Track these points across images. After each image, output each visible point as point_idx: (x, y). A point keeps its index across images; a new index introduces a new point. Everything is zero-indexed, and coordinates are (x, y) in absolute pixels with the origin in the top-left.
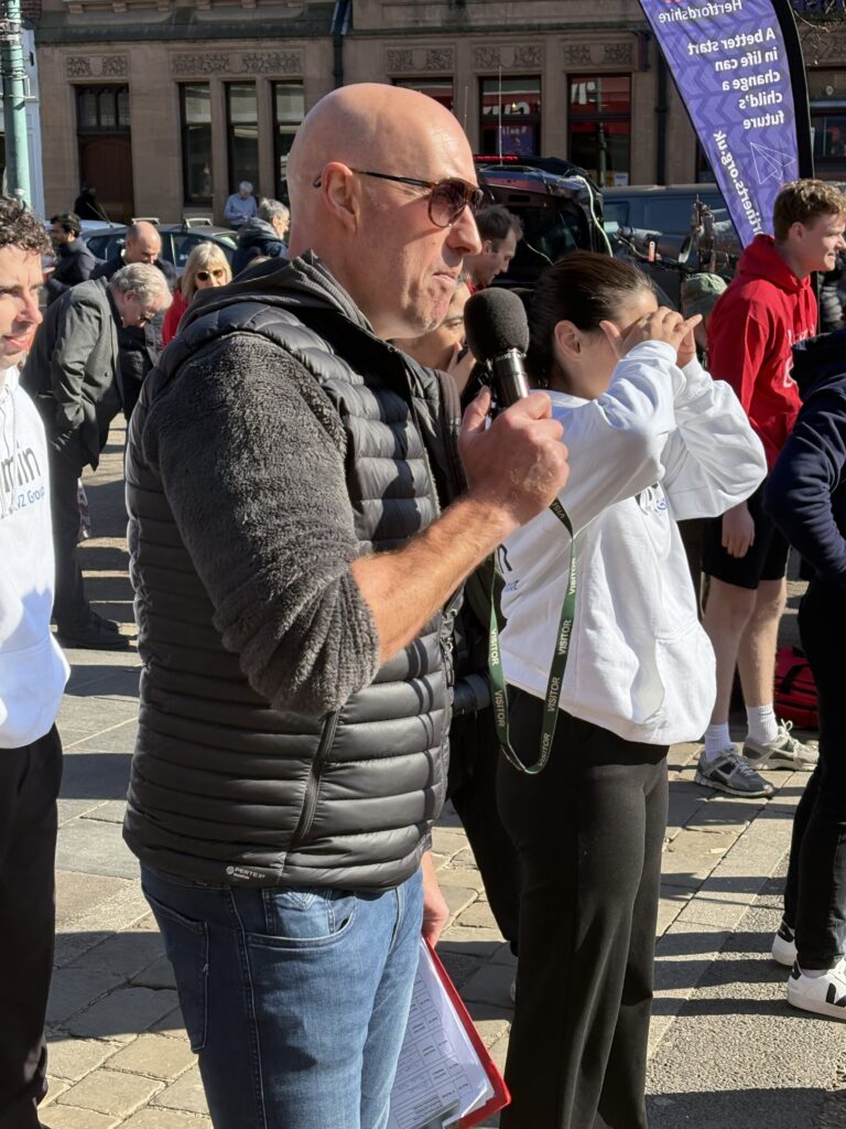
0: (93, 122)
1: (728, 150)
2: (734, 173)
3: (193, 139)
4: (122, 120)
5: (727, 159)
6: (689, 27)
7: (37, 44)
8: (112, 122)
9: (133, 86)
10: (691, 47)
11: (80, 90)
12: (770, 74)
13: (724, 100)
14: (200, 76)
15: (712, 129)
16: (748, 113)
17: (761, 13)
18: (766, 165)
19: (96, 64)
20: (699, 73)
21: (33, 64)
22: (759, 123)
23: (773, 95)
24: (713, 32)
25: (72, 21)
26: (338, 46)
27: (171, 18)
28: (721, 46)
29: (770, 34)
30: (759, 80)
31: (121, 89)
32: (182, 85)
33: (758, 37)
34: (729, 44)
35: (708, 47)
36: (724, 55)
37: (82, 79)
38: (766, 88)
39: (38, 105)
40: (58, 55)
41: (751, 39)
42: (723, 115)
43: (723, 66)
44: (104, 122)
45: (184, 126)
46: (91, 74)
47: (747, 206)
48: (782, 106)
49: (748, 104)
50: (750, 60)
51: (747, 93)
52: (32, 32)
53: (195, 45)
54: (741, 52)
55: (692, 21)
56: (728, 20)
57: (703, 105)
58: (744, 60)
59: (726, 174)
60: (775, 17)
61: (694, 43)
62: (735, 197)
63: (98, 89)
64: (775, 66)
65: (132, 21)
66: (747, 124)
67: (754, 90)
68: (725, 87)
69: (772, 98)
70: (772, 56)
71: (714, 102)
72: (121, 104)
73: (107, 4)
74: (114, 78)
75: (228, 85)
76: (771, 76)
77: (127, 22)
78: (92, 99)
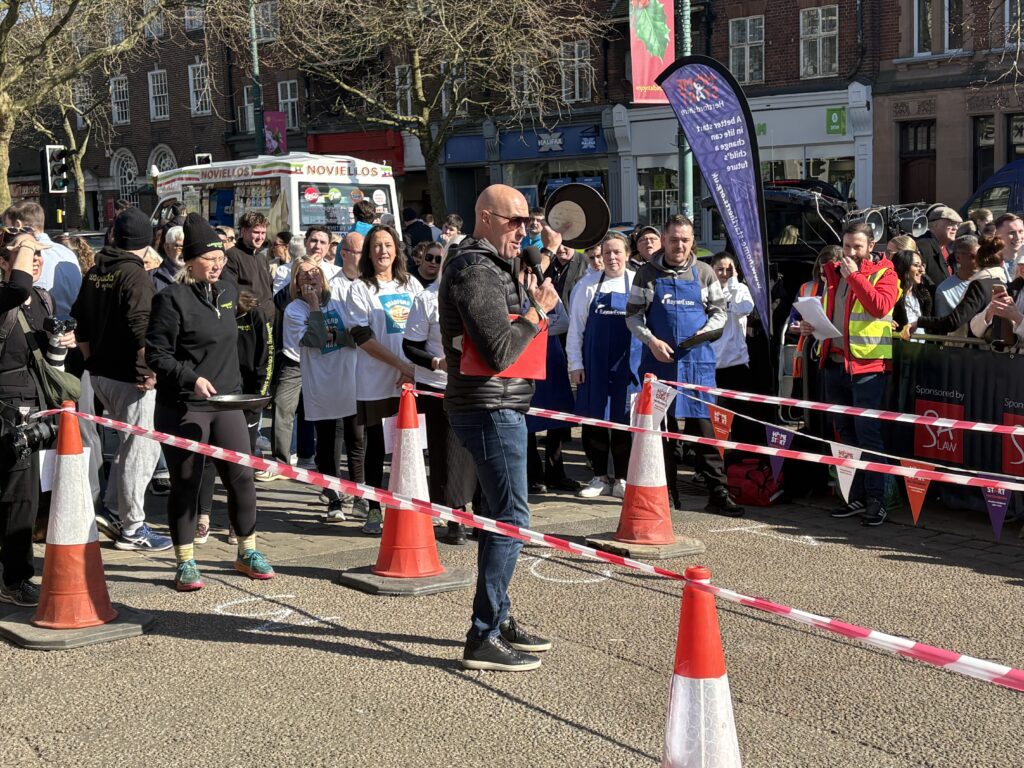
0: (912, 148)
1: (720, 183)
2: (723, 196)
3: (981, 157)
4: (932, 146)
5: (719, 188)
6: (706, 115)
7: (874, 94)
8: (925, 147)
9: (939, 120)
10: (698, 128)
11: (904, 126)
12: (739, 141)
13: (716, 156)
14: (986, 111)
15: (711, 172)
16: (729, 162)
17: (733, 108)
18: (739, 191)
19: (913, 107)
20: (703, 142)
21: (869, 109)
22: (735, 168)
23: (741, 153)
24: (709, 119)
25: (900, 77)
27: (968, 70)
28: (714, 127)
29: (739, 119)
30: (734, 145)
31: (930, 123)
32: (976, 119)
33: (732, 121)
34: (717, 125)
35: (707, 127)
36: (715, 131)
37: (903, 118)
38: (737, 149)
39: (871, 138)
40: (887, 101)
41: (729, 122)
42: (716, 164)
43: (716, 137)
44: (919, 147)
45: (976, 148)
46: (909, 113)
47: (730, 214)
48: (746, 158)
49: (729, 157)
50: (730, 133)
51: (728, 151)
52: (870, 87)
55: (708, 112)
56: (717, 113)
57: (705, 160)
58: (726, 134)
59: (719, 196)
60: (741, 111)
61: (700, 125)
62: (724, 209)
63: (917, 124)
64: (742, 136)
65: (941, 74)
66: (729, 168)
67: (732, 150)
68: (717, 149)
69: (741, 154)
70: (740, 131)
71: (711, 157)
72: (932, 134)
73: (924, 63)
74: (926, 116)
75: (1009, 117)
76: (740, 142)
77: (937, 75)
78: (911, 131)
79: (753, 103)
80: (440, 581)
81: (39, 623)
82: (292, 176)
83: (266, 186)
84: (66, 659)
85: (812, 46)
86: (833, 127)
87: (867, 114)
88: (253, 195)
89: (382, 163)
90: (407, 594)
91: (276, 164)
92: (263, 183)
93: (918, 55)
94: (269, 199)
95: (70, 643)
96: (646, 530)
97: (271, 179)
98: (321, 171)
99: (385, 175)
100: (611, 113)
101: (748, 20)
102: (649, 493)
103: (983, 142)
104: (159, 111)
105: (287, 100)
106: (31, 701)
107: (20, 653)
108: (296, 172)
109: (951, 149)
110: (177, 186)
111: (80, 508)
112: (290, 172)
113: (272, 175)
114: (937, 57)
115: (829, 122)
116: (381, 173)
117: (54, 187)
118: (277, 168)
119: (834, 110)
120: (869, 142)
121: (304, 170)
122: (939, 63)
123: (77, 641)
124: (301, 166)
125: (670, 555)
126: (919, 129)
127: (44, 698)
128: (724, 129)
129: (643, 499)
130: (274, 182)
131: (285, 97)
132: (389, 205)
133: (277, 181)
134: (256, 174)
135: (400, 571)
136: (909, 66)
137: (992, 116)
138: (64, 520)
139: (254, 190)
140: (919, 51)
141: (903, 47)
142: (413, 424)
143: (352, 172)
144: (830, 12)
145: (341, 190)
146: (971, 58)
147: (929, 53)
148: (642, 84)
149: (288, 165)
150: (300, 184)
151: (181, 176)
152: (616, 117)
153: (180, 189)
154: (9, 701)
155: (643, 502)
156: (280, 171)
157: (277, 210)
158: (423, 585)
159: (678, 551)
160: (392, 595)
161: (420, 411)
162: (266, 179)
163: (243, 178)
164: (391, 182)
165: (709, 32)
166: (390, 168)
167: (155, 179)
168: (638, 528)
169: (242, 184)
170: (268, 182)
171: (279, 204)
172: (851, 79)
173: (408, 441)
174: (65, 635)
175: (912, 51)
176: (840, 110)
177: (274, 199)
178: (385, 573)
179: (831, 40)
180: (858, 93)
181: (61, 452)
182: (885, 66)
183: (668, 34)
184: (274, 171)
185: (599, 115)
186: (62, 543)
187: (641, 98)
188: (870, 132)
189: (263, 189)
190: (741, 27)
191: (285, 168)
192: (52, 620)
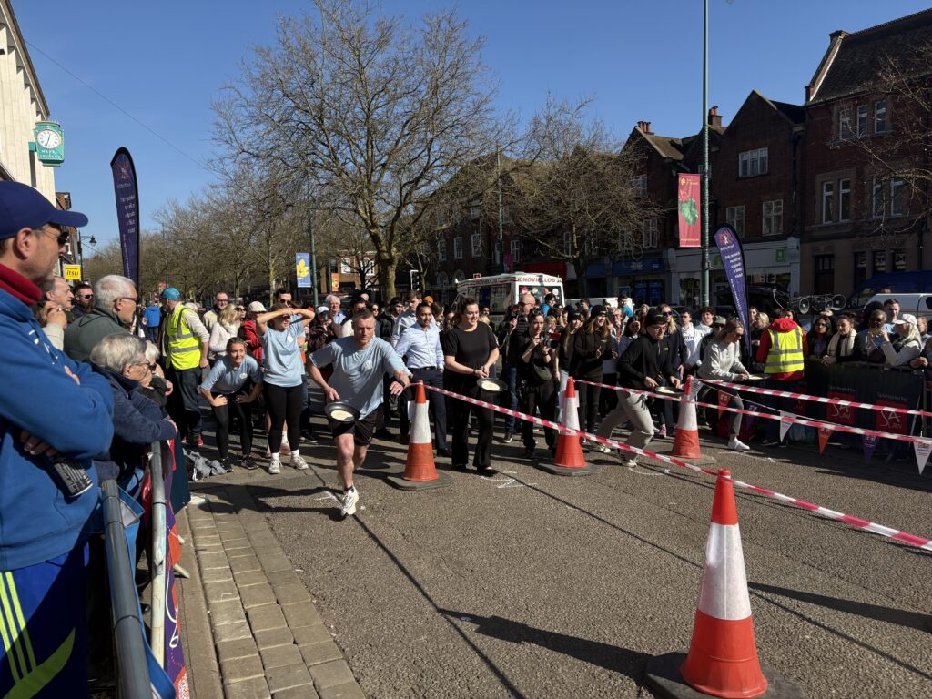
0: (821, 269)
3: (859, 272)
4: (832, 268)
5: (733, 286)
7: (801, 243)
8: (828, 268)
9: (836, 255)
11: (817, 258)
14: (862, 250)
15: (730, 278)
17: (736, 249)
19: (822, 248)
21: (798, 250)
22: (738, 276)
25: (815, 234)
26: (921, 235)
27: (852, 230)
28: (731, 256)
30: (738, 265)
31: (831, 257)
32: (856, 255)
37: (816, 254)
39: (800, 264)
40: (808, 246)
41: (736, 255)
42: (732, 274)
43: (732, 261)
44: (825, 268)
45: (856, 269)
46: (820, 252)
48: (741, 272)
51: (736, 269)
52: (799, 240)
53: (861, 239)
54: (734, 258)
56: (732, 250)
60: (739, 249)
63: (824, 257)
64: (740, 261)
65: (837, 232)
66: (736, 276)
68: (732, 267)
69: (740, 270)
70: (739, 259)
71: (730, 271)
72: (832, 262)
73: (828, 227)
74: (830, 253)
75: (874, 253)
76: (740, 264)
78: (821, 261)
79: (744, 246)
81: (405, 478)
82: (516, 283)
84: (416, 495)
85: (769, 220)
86: (779, 259)
87: (798, 252)
88: (499, 291)
89: (557, 276)
90: (569, 475)
91: (509, 277)
92: (503, 286)
93: (825, 223)
94: (505, 293)
95: (418, 488)
96: (687, 451)
97: (507, 284)
98: (529, 280)
99: (558, 282)
100: (667, 252)
101: (736, 208)
102: (689, 433)
103: (860, 265)
104: (459, 255)
105: (514, 249)
106: (401, 513)
107: (397, 491)
108: (518, 281)
110: (466, 287)
112: (515, 281)
113: (507, 282)
114: (835, 224)
116: (556, 280)
118: (510, 279)
119: (780, 250)
120: (798, 266)
121: (522, 280)
122: (836, 227)
123: (421, 487)
124: (521, 278)
126: (825, 259)
127: (407, 512)
129: (686, 436)
130: (508, 286)
131: (513, 247)
132: (560, 295)
133: (509, 284)
134: (500, 282)
136: (820, 228)
137: (865, 252)
139: (499, 289)
140: (826, 221)
141: (817, 219)
142: (572, 396)
143: (541, 280)
144: (779, 203)
145: (538, 289)
146: (854, 224)
147: (831, 222)
148: (684, 238)
149: (515, 278)
150: (520, 286)
151: (468, 283)
152: (670, 254)
153: (467, 289)
155: (686, 438)
157: (509, 298)
158: (576, 471)
160: (562, 476)
161: (576, 389)
163: (494, 284)
164: (561, 285)
165: (716, 214)
166: (561, 278)
167: (457, 285)
168: (683, 450)
169: (494, 286)
170: (505, 285)
171: (510, 296)
172: (789, 236)
173: (570, 403)
174: (417, 485)
175: (822, 221)
176: (783, 250)
177: (508, 293)
178: (559, 464)
179: (779, 217)
180: (793, 242)
181: (417, 403)
182: (807, 228)
183: (697, 215)
185: (660, 254)
186: (416, 443)
187: (683, 244)
188: (798, 261)
189: (503, 288)
190: (732, 212)
191: (513, 279)
192: (411, 477)
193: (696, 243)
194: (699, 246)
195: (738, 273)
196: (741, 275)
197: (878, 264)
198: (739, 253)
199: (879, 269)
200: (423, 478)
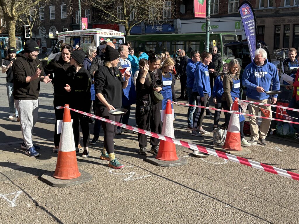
3: (277, 36)
4: (263, 33)
6: (247, 19)
8: (261, 33)
9: (266, 26)
10: (246, 22)
14: (279, 24)
18: (253, 42)
27: (274, 13)
31: (263, 27)
32: (275, 26)
41: (251, 21)
42: (249, 33)
44: (260, 33)
45: (275, 34)
47: (251, 48)
53: (278, 18)
60: (254, 18)
64: (254, 25)
66: (251, 35)
69: (253, 31)
72: (263, 30)
73: (262, 10)
74: (262, 25)
75: (285, 25)
76: (253, 27)
77: (266, 14)
80: (178, 162)
81: (56, 177)
82: (97, 35)
83: (89, 37)
85: (232, 5)
86: (237, 27)
88: (86, 40)
89: (121, 32)
90: (167, 166)
91: (92, 31)
92: (89, 36)
93: (260, 8)
94: (90, 41)
95: (68, 185)
96: (234, 146)
97: (91, 35)
98: (105, 33)
99: (122, 35)
100: (176, 21)
102: (235, 135)
103: (277, 32)
106: (61, 209)
107: (52, 188)
108: (98, 34)
109: (269, 33)
111: (70, 140)
112: (96, 34)
113: (91, 34)
114: (266, 9)
115: (236, 25)
116: (121, 35)
117: (27, 36)
118: (93, 32)
119: (237, 22)
121: (100, 33)
122: (266, 10)
123: (70, 184)
124: (100, 32)
125: (243, 154)
126: (260, 28)
127: (66, 208)
128: (250, 23)
129: (233, 136)
130: (92, 36)
131: (87, 14)
134: (87, 34)
135: (164, 158)
136: (258, 11)
137: (280, 25)
138: (65, 143)
139: (86, 38)
140: (269, 6)
141: (256, 6)
142: (170, 113)
143: (111, 34)
145: (110, 39)
146: (275, 9)
147: (263, 8)
148: (197, 12)
149: (96, 32)
150: (99, 37)
151: (65, 34)
152: (177, 22)
153: (64, 38)
154: (54, 209)
155: (233, 137)
156: (94, 33)
157: (93, 44)
158: (172, 163)
159: (245, 153)
160: (162, 166)
162: (89, 35)
163: (83, 35)
164: (124, 37)
166: (124, 33)
167: (57, 35)
168: (231, 145)
169: (82, 37)
170: (90, 36)
171: (93, 42)
173: (168, 118)
174: (66, 182)
175: (259, 7)
176: (239, 22)
178: (160, 159)
179: (237, 3)
181: (64, 121)
184: (92, 33)
185: (173, 22)
186: (64, 151)
187: (197, 15)
189: (89, 38)
191: (95, 32)
192: (61, 176)
193: (203, 15)
194: (205, 17)
195: (253, 33)
196: (254, 34)
197: (286, 32)
198: (253, 20)
199: (287, 35)
200: (70, 177)
